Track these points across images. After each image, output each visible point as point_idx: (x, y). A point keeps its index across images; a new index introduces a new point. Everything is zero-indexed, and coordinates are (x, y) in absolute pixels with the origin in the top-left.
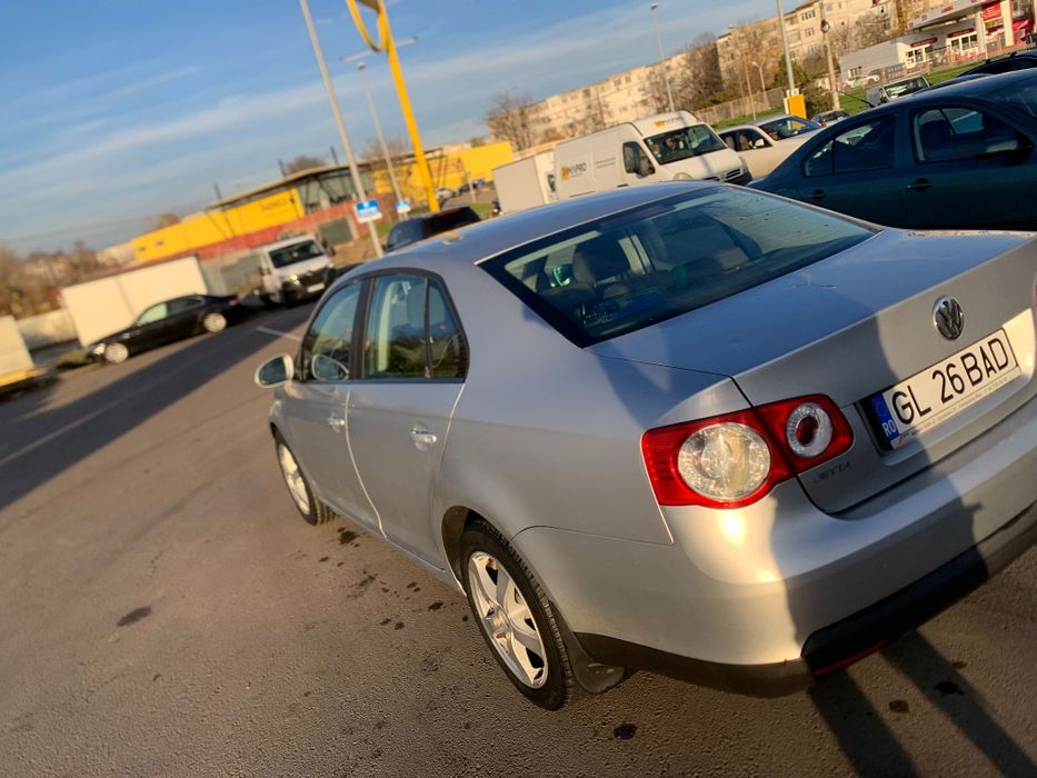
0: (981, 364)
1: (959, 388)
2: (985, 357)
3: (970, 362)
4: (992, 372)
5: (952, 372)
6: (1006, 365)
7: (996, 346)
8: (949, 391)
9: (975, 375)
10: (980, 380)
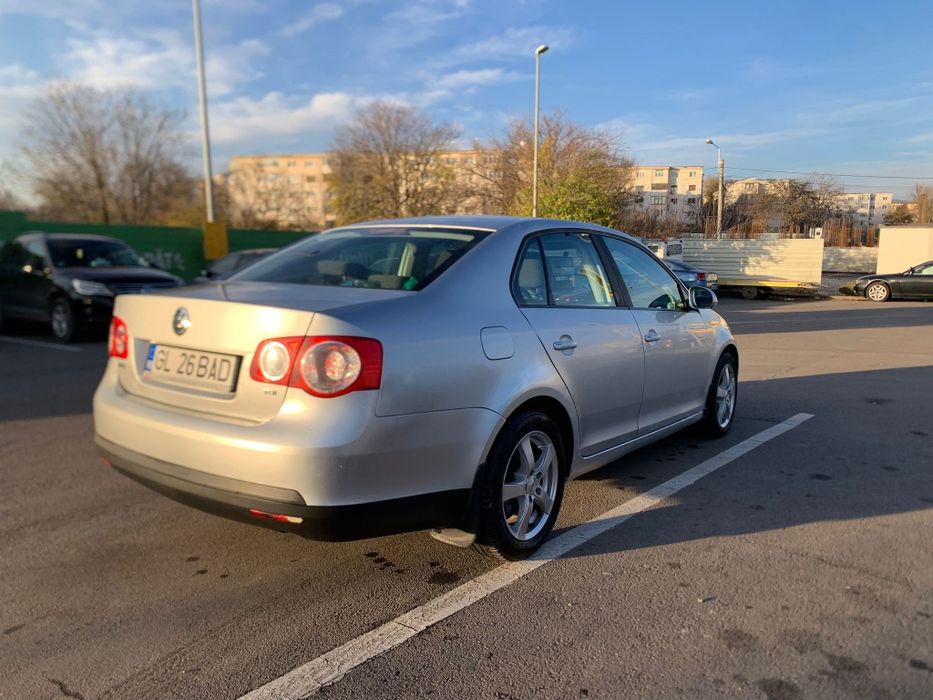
0: (209, 367)
1: (189, 371)
2: (214, 366)
3: (204, 362)
4: (212, 378)
5: (192, 360)
6: (224, 380)
7: (225, 365)
8: (183, 369)
9: (202, 371)
10: (202, 376)
